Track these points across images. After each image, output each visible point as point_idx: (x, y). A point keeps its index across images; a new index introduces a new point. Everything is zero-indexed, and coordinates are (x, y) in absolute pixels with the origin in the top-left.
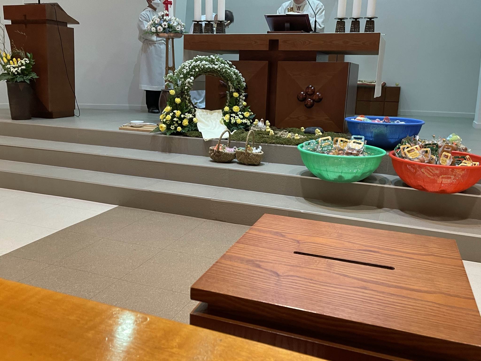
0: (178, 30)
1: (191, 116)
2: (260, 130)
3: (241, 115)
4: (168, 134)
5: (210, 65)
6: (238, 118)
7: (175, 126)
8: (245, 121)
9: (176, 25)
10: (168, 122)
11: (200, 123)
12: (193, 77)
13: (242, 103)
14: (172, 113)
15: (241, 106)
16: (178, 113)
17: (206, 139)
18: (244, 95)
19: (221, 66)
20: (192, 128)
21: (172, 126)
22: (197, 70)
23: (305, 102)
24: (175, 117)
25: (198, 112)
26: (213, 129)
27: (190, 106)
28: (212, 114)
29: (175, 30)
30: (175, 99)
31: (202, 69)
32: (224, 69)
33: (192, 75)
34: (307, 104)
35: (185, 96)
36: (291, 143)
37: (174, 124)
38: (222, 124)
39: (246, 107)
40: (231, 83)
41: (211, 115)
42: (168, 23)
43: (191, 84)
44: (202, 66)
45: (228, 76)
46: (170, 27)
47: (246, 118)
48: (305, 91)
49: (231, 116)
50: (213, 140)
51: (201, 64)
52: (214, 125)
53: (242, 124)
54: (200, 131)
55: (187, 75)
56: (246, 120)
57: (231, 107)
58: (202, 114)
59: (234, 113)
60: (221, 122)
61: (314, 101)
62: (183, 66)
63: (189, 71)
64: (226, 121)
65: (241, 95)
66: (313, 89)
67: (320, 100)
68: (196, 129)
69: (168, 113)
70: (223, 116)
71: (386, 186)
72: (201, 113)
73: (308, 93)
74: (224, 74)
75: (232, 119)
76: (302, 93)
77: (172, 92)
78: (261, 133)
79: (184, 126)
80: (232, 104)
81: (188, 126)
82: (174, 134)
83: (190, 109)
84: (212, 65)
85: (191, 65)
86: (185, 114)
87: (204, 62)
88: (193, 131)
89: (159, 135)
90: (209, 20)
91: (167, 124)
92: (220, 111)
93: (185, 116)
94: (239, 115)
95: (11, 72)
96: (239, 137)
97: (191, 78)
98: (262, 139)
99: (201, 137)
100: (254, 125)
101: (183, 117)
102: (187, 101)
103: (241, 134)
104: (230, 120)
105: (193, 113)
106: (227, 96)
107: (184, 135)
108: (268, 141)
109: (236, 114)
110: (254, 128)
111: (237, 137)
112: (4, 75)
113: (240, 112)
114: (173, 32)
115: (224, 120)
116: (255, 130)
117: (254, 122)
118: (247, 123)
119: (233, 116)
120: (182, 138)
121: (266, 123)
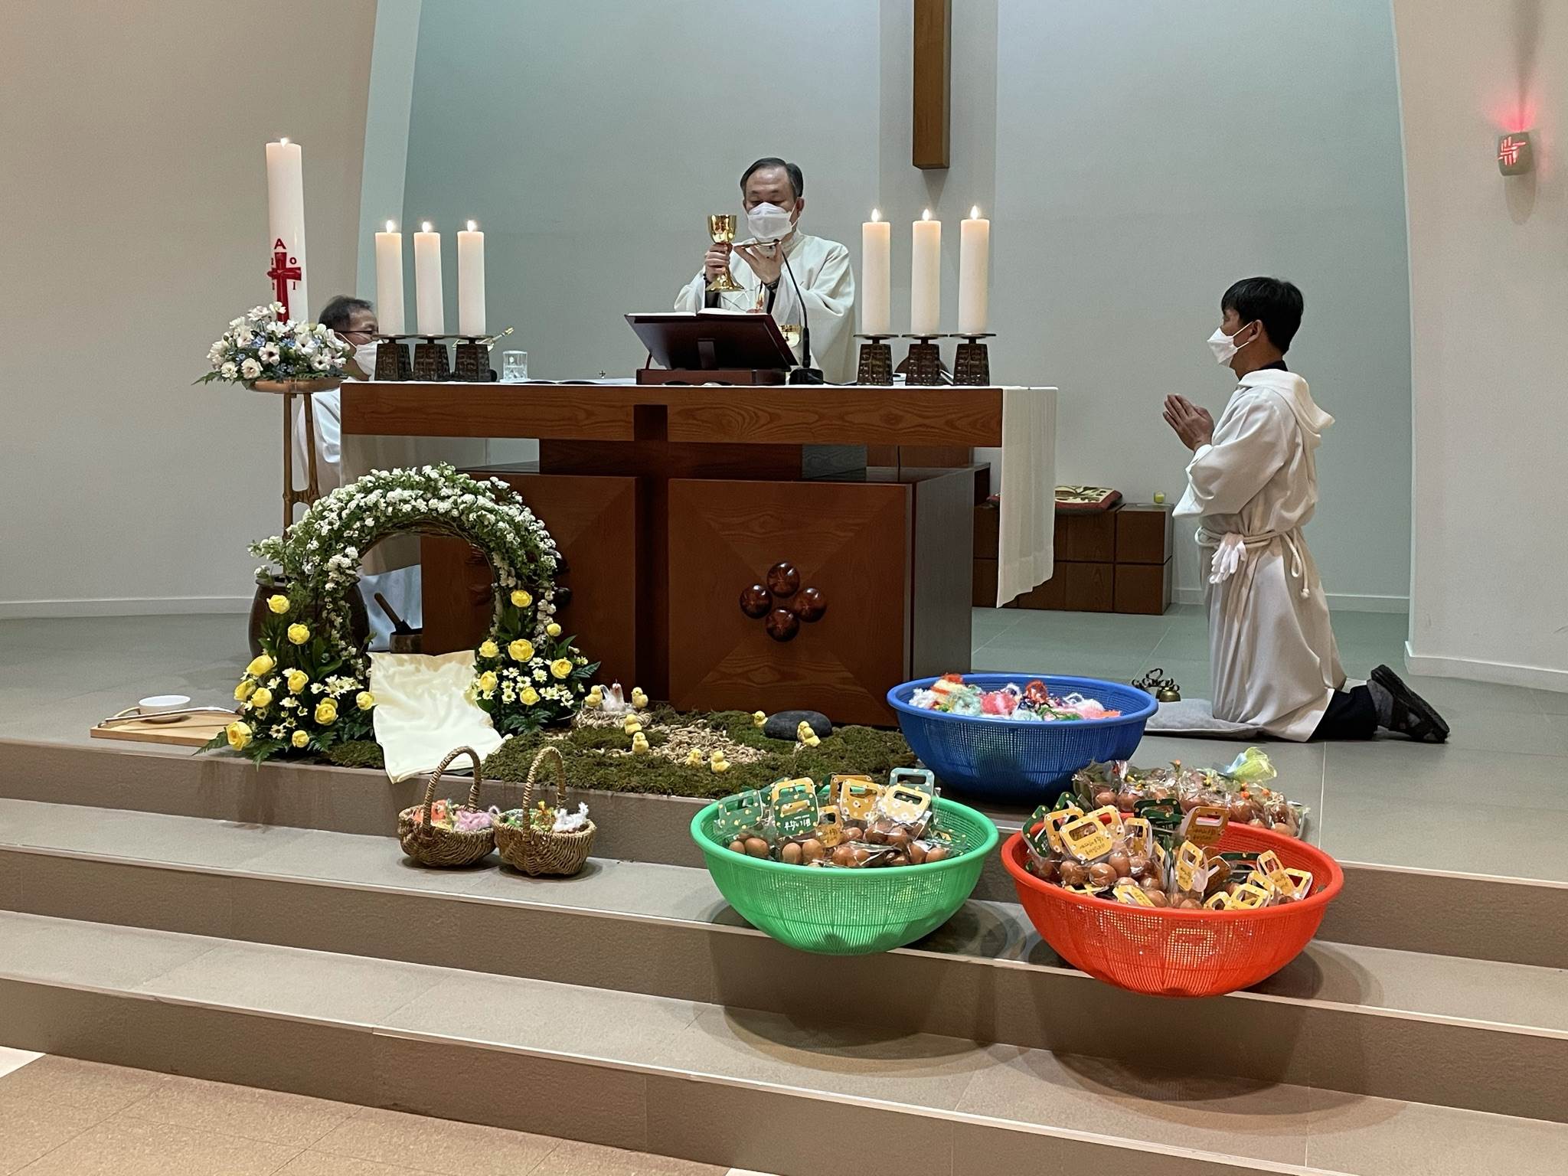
0: (321, 367)
1: (347, 684)
2: (608, 725)
3: (541, 672)
4: (259, 756)
5: (420, 500)
6: (528, 684)
7: (285, 727)
8: (551, 693)
9: (311, 351)
10: (261, 711)
11: (387, 707)
12: (353, 549)
13: (546, 627)
14: (279, 680)
15: (543, 637)
16: (296, 678)
17: (394, 775)
18: (552, 597)
19: (463, 502)
20: (351, 729)
21: (275, 727)
22: (370, 522)
23: (768, 620)
24: (287, 694)
25: (385, 668)
26: (437, 728)
27: (346, 649)
28: (436, 670)
29: (309, 367)
30: (289, 629)
31: (389, 519)
32: (472, 511)
33: (350, 542)
34: (775, 627)
35: (328, 613)
36: (697, 787)
37: (284, 720)
38: (471, 702)
39: (559, 639)
40: (503, 559)
41: (432, 673)
42: (281, 348)
43: (348, 571)
44: (387, 507)
45: (489, 535)
46: (287, 358)
47: (559, 681)
48: (764, 579)
49: (501, 678)
50: (422, 777)
51: (382, 500)
52: (442, 713)
53: (543, 703)
54: (380, 739)
55: (333, 542)
56: (560, 690)
57: (503, 643)
58: (394, 674)
59: (515, 664)
60: (467, 696)
61: (797, 615)
62: (320, 508)
63: (339, 529)
64: (487, 694)
65: (542, 596)
66: (790, 577)
67: (817, 614)
68: (368, 732)
69: (261, 682)
70: (475, 675)
71: (999, 962)
72: (391, 670)
73: (776, 589)
74: (473, 527)
75: (508, 687)
76: (756, 588)
77: (278, 603)
78: (604, 742)
79: (322, 725)
80: (511, 631)
81: (335, 723)
82: (281, 755)
83: (346, 660)
84: (427, 501)
85: (346, 504)
86: (327, 680)
87: (396, 494)
88: (357, 740)
89: (232, 760)
90: (429, 335)
91: (256, 719)
92: (466, 656)
93: (326, 688)
94: (536, 672)
96: (515, 765)
97: (348, 550)
98: (594, 773)
99: (380, 765)
100: (587, 707)
101: (319, 692)
102: (336, 632)
103: (526, 750)
104: (499, 693)
105: (358, 673)
106: (495, 600)
107: (320, 759)
108: (616, 781)
109: (524, 669)
110: (586, 718)
111: (508, 765)
113: (535, 660)
114: (301, 376)
115: (478, 690)
116: (589, 727)
117: (587, 696)
118: (562, 702)
119: (509, 676)
120: (311, 771)
121: (632, 696)
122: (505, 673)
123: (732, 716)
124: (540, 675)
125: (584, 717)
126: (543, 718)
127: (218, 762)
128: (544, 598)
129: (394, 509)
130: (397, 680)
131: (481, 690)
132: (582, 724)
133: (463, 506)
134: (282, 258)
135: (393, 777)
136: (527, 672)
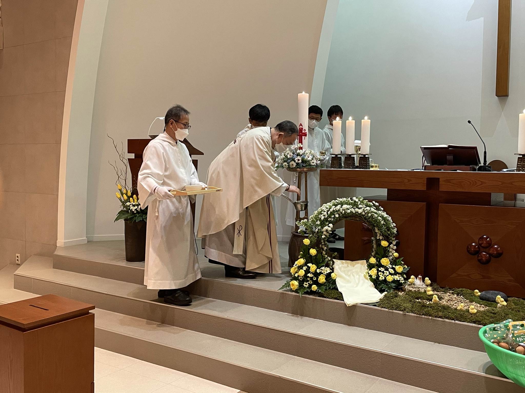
0: (313, 164)
1: (328, 270)
2: (418, 290)
3: (391, 269)
4: (300, 293)
5: (352, 209)
6: (388, 274)
7: (308, 283)
8: (397, 277)
9: (311, 159)
10: (300, 277)
11: (339, 278)
13: (393, 254)
14: (306, 267)
15: (391, 257)
16: (313, 267)
18: (395, 243)
20: (329, 285)
21: (305, 283)
22: (337, 216)
23: (478, 256)
24: (309, 272)
25: (338, 265)
26: (355, 287)
27: (327, 258)
28: (354, 266)
29: (310, 164)
30: (310, 250)
31: (343, 215)
32: (369, 213)
33: (330, 222)
34: (482, 259)
35: (322, 246)
36: (465, 318)
37: (308, 281)
38: (367, 279)
39: (397, 258)
40: (379, 230)
41: (352, 267)
42: (302, 158)
43: (329, 232)
44: (342, 211)
45: (375, 221)
46: (304, 161)
47: (399, 273)
48: (477, 242)
49: (378, 270)
50: (358, 305)
51: (341, 209)
52: (357, 282)
53: (394, 281)
54: (340, 290)
55: (325, 222)
56: (399, 277)
57: (378, 258)
59: (383, 266)
60: (365, 276)
61: (490, 255)
62: (320, 210)
63: (327, 217)
64: (373, 277)
66: (488, 241)
67: (499, 255)
68: (335, 287)
69: (300, 267)
70: (367, 269)
72: (340, 266)
73: (482, 245)
74: (369, 218)
75: (381, 274)
76: (473, 244)
77: (307, 242)
78: (420, 297)
79: (321, 284)
80: (380, 255)
81: (325, 283)
82: (307, 293)
83: (328, 262)
84: (355, 209)
85: (329, 210)
86: (321, 268)
87: (345, 206)
88: (331, 289)
89: (290, 293)
90: (349, 154)
91: (299, 280)
92: (363, 262)
93: (322, 271)
94: (389, 269)
95: (130, 211)
96: (391, 304)
97: (330, 225)
98: (423, 310)
99: (342, 299)
100: (409, 283)
101: (320, 272)
102: (324, 252)
103: (393, 298)
104: (378, 276)
105: (331, 266)
106: (373, 243)
107: (320, 295)
108: (433, 314)
109: (386, 268)
110: (409, 287)
111: (389, 304)
112: (122, 212)
113: (390, 265)
114: (307, 167)
115: (370, 275)
116: (411, 291)
117: (409, 279)
118: (400, 281)
119: (381, 270)
120: (317, 299)
121: (425, 281)
122: (380, 269)
123: (464, 290)
124: (392, 271)
125: (408, 287)
126: (394, 286)
127: (285, 293)
128: (392, 244)
129: (345, 211)
130: (342, 269)
131: (371, 275)
132: (408, 290)
133: (366, 211)
134: (301, 130)
135: (347, 304)
136: (387, 269)
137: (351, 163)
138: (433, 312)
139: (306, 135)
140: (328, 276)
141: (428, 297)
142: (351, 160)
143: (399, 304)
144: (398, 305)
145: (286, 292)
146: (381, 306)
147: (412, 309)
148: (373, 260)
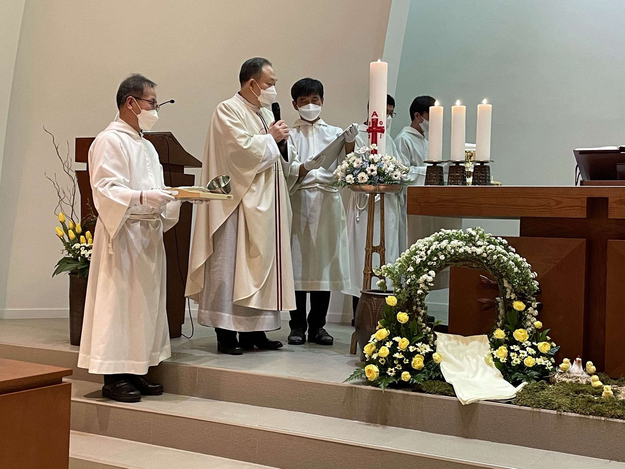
0: (396, 178)
1: (427, 349)
2: (576, 382)
3: (530, 349)
4: (382, 385)
5: (467, 247)
6: (526, 355)
7: (395, 369)
8: (541, 361)
9: (392, 169)
10: (382, 359)
11: (445, 363)
12: (433, 272)
13: (532, 323)
14: (391, 343)
15: (530, 329)
16: (403, 342)
17: (465, 400)
18: (536, 306)
19: (490, 249)
20: (429, 374)
21: (390, 369)
22: (442, 257)
24: (396, 351)
25: (443, 341)
26: (473, 377)
27: (425, 328)
28: (467, 344)
29: (391, 179)
30: (398, 315)
31: (452, 256)
32: (494, 254)
33: (431, 268)
35: (417, 307)
37: (395, 365)
38: (490, 365)
39: (540, 330)
40: (509, 282)
41: (465, 345)
42: (378, 168)
43: (429, 284)
44: (451, 249)
45: (503, 268)
46: (381, 173)
47: (543, 355)
49: (509, 349)
50: (480, 402)
51: (449, 245)
52: (474, 368)
53: (536, 367)
54: (448, 380)
55: (423, 268)
56: (544, 360)
57: (507, 331)
58: (448, 345)
59: (516, 343)
60: (487, 360)
62: (414, 249)
63: (425, 260)
64: (501, 360)
65: (530, 305)
69: (380, 344)
70: (490, 349)
72: (446, 342)
74: (494, 264)
75: (514, 356)
77: (391, 300)
78: (581, 390)
79: (416, 369)
80: (510, 323)
81: (423, 369)
83: (426, 335)
84: (471, 247)
85: (429, 247)
86: (417, 344)
87: (455, 243)
88: (434, 379)
89: (363, 387)
90: (457, 160)
91: (379, 364)
93: (418, 349)
94: (528, 349)
95: (81, 257)
96: (537, 399)
97: (430, 272)
98: (590, 406)
99: (452, 394)
100: (561, 371)
101: (414, 351)
102: (421, 318)
103: (538, 392)
104: (510, 359)
105: (431, 343)
106: (499, 307)
107: (415, 389)
108: (607, 412)
109: (522, 347)
110: (561, 377)
111: (533, 399)
112: (66, 261)
113: (527, 342)
114: (386, 183)
115: (495, 357)
116: (564, 382)
117: (561, 364)
118: (546, 366)
119: (514, 349)
120: (411, 395)
121: (587, 367)
122: (512, 348)
124: (531, 351)
125: (559, 376)
126: (535, 375)
127: (355, 388)
128: (531, 307)
129: (455, 251)
130: (450, 348)
131: (497, 357)
132: (559, 381)
133: (489, 251)
134: (376, 122)
135: (463, 401)
136: (524, 348)
137: (459, 176)
138: (606, 410)
139: (383, 131)
140: (428, 357)
141: (594, 390)
142: (460, 170)
143: (550, 399)
144: (547, 401)
145: (357, 386)
146: (520, 403)
147: (572, 406)
148: (499, 334)
